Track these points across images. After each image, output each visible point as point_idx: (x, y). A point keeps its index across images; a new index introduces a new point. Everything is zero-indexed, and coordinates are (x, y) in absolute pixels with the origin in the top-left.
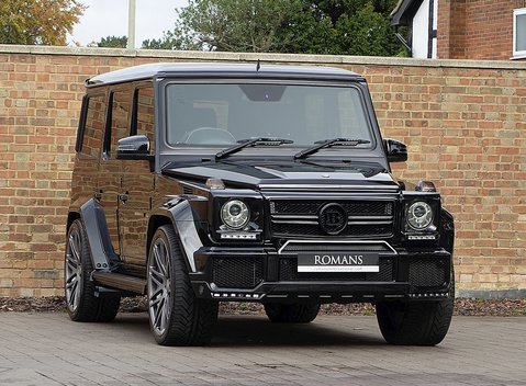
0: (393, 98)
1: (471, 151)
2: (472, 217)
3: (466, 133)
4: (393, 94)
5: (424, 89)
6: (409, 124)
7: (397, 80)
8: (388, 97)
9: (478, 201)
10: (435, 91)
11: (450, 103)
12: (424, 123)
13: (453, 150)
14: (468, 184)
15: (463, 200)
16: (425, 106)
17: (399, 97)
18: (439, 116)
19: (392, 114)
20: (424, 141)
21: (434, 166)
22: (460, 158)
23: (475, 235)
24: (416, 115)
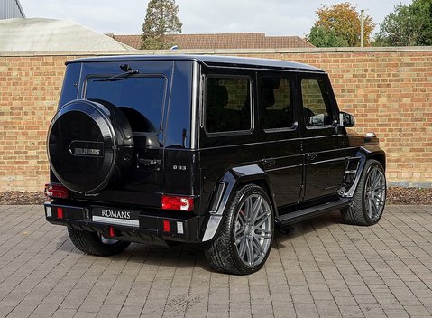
0: (369, 72)
1: (419, 100)
2: (420, 139)
3: (415, 90)
4: (369, 69)
5: (388, 65)
6: (379, 86)
7: (372, 60)
8: (366, 71)
9: (423, 130)
10: (395, 66)
11: (405, 73)
12: (389, 85)
13: (407, 100)
14: (417, 120)
15: (415, 130)
16: (389, 75)
17: (373, 70)
18: (399, 80)
19: (368, 81)
20: (389, 96)
21: (396, 110)
22: (411, 105)
23: (422, 150)
24: (383, 80)
